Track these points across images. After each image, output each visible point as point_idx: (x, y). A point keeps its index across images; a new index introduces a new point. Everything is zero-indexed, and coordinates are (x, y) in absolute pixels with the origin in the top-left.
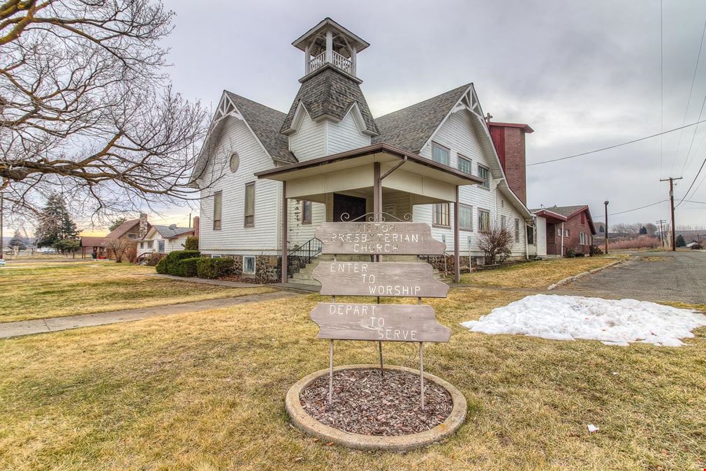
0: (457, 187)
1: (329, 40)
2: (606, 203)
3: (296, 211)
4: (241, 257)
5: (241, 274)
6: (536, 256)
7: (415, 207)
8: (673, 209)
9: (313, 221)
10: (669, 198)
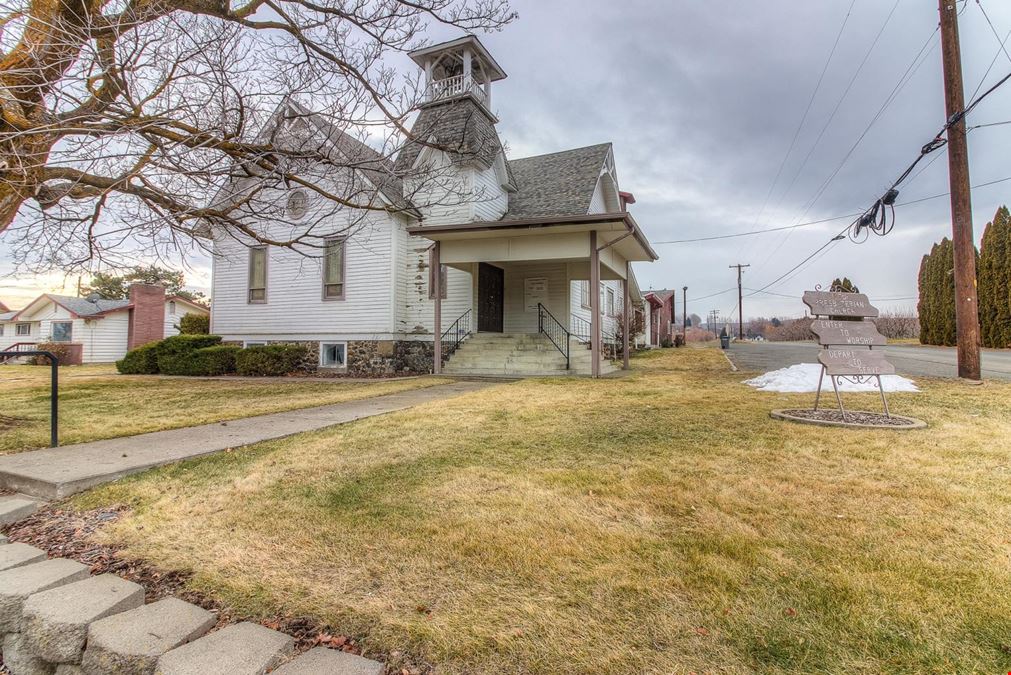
0: (627, 262)
1: (467, 61)
2: (685, 289)
3: (418, 281)
4: (315, 344)
5: (315, 369)
6: (644, 346)
7: (572, 282)
8: (740, 298)
9: (448, 295)
10: (737, 286)
